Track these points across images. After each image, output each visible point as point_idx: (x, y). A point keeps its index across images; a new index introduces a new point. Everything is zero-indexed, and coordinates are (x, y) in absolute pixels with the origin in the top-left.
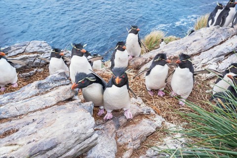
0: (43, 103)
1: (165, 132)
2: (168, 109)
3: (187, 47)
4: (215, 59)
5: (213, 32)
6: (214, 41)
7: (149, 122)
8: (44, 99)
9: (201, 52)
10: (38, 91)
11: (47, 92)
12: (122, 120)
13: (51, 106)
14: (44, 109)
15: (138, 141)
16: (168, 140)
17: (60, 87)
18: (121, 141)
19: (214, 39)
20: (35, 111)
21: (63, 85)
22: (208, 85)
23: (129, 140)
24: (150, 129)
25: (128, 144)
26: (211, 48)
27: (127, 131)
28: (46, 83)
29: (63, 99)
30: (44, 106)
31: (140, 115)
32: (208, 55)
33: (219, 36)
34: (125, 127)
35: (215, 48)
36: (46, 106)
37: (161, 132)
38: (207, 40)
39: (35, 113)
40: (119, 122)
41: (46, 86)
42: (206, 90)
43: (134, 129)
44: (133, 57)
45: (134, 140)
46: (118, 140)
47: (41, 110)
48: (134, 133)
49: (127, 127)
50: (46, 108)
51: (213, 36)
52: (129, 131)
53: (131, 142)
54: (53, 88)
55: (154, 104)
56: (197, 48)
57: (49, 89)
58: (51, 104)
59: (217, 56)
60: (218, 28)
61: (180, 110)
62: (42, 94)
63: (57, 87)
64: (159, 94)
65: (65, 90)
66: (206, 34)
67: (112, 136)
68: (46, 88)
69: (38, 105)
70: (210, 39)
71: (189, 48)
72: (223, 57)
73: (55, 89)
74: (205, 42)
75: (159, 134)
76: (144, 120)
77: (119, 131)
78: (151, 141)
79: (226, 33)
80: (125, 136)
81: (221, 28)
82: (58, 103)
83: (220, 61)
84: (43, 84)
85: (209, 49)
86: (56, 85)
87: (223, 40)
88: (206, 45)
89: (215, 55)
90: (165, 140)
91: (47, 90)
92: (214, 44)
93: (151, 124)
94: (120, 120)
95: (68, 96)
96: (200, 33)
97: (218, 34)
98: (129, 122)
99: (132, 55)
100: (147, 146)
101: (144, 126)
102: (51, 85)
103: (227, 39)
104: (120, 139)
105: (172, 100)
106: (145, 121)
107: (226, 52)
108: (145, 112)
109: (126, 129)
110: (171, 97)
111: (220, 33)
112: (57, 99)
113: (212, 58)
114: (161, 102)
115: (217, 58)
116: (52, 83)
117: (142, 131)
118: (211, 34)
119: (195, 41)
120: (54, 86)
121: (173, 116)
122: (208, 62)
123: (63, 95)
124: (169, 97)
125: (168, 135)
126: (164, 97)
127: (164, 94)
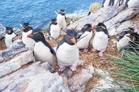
0: (10, 68)
1: (99, 77)
2: (93, 60)
3: (95, 20)
4: (114, 25)
5: (109, 10)
6: (111, 15)
7: (88, 71)
8: (10, 64)
9: (103, 22)
10: (2, 59)
11: (11, 58)
12: (70, 72)
13: (17, 70)
14: (11, 73)
15: (84, 86)
16: (102, 82)
17: (21, 54)
18: (72, 88)
19: (111, 13)
20: (3, 76)
21: (23, 52)
22: (112, 42)
23: (78, 87)
24: (89, 76)
25: (77, 89)
26: (109, 19)
27: (74, 79)
28: (9, 52)
29: (26, 63)
30: (11, 71)
31: (80, 67)
32: (109, 23)
33: (113, 11)
35: (112, 19)
36: (12, 71)
37: (96, 76)
38: (107, 15)
39: (3, 79)
41: (9, 54)
42: (112, 45)
43: (78, 77)
44: (61, 29)
45: (81, 86)
46: (71, 88)
47: (8, 74)
48: (80, 81)
49: (74, 77)
50: (13, 72)
51: (110, 12)
52: (76, 80)
53: (79, 87)
54: (15, 55)
55: (84, 58)
56: (101, 20)
57: (12, 56)
58: (16, 69)
59: (116, 24)
60: (111, 7)
61: (100, 60)
62: (6, 61)
63: (18, 53)
65: (26, 55)
66: (105, 11)
67: (66, 86)
68: (10, 55)
69: (6, 71)
70: (109, 14)
71: (96, 20)
72: (119, 24)
73: (17, 55)
74: (105, 16)
75: (95, 78)
76: (83, 70)
77: (69, 81)
78: (91, 84)
79: (117, 10)
80: (75, 84)
81: (113, 7)
82: (22, 67)
83: (117, 27)
84: (6, 52)
85: (109, 20)
86: (17, 52)
87: (116, 14)
88: (107, 18)
89: (114, 23)
90: (100, 82)
91: (10, 57)
92: (111, 17)
93: (89, 72)
94: (69, 73)
95: (30, 60)
96: (101, 11)
97: (112, 11)
98: (74, 73)
99: (61, 27)
100: (89, 88)
101: (85, 74)
102: (13, 52)
103: (118, 13)
104: (72, 87)
105: (94, 53)
106: (84, 71)
107: (120, 21)
108: (82, 65)
109: (73, 78)
110: (93, 52)
111: (114, 10)
112: (21, 64)
113: (112, 25)
114: (88, 56)
115: (115, 25)
116: (14, 51)
117: (85, 78)
118: (108, 11)
119: (99, 16)
120: (16, 53)
121: (97, 64)
122: (110, 28)
123: (26, 60)
124: (92, 52)
125: (101, 78)
126: (89, 53)
127: (88, 50)
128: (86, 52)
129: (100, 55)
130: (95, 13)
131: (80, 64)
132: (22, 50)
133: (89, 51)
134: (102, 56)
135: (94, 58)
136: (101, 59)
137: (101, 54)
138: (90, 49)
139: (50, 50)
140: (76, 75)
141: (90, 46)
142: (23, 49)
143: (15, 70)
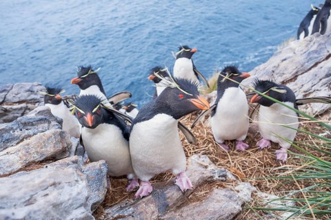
1: (262, 211)
2: (258, 171)
3: (273, 72)
4: (324, 81)
5: (312, 43)
6: (316, 55)
7: (227, 193)
9: (297, 76)
12: (172, 195)
13: (10, 174)
19: (316, 52)
24: (230, 208)
26: (312, 67)
27: (184, 215)
29: (37, 158)
31: (208, 183)
32: (311, 77)
33: (323, 46)
34: (179, 207)
35: (319, 65)
37: (252, 211)
38: (305, 56)
40: (165, 199)
42: (318, 133)
43: (197, 209)
49: (185, 209)
51: (314, 48)
52: (188, 215)
54: (23, 140)
55: (233, 164)
56: (290, 70)
58: (10, 170)
59: (327, 76)
60: (318, 36)
61: (280, 170)
64: (238, 147)
66: (300, 48)
70: (309, 53)
71: (277, 71)
74: (301, 59)
75: (250, 216)
76: (216, 190)
81: (322, 36)
82: (27, 167)
85: (310, 69)
86: (27, 132)
88: (305, 63)
89: (324, 75)
92: (317, 60)
93: (230, 197)
94: (168, 195)
95: (49, 150)
96: (291, 49)
97: (320, 44)
98: (187, 198)
101: (218, 201)
102: (17, 133)
105: (263, 153)
106: (218, 193)
108: (216, 177)
109: (182, 212)
110: (260, 149)
111: (323, 42)
112: (25, 158)
113: (318, 80)
114: (244, 159)
115: (327, 79)
116: (18, 130)
117: (215, 212)
118: (309, 46)
119: (285, 60)
120: (23, 135)
121: (269, 181)
122: (313, 88)
123: (38, 149)
124: (257, 150)
125: (267, 216)
126: (249, 151)
127: (248, 146)
128: (243, 149)
129: (279, 157)
130: (276, 55)
131: (209, 175)
132: (40, 129)
133: (250, 148)
134: (285, 159)
135: (262, 166)
136: (282, 167)
137: (282, 154)
138: (254, 141)
139: (121, 131)
140: (194, 204)
141: (254, 134)
142: (43, 125)
143: (8, 173)
